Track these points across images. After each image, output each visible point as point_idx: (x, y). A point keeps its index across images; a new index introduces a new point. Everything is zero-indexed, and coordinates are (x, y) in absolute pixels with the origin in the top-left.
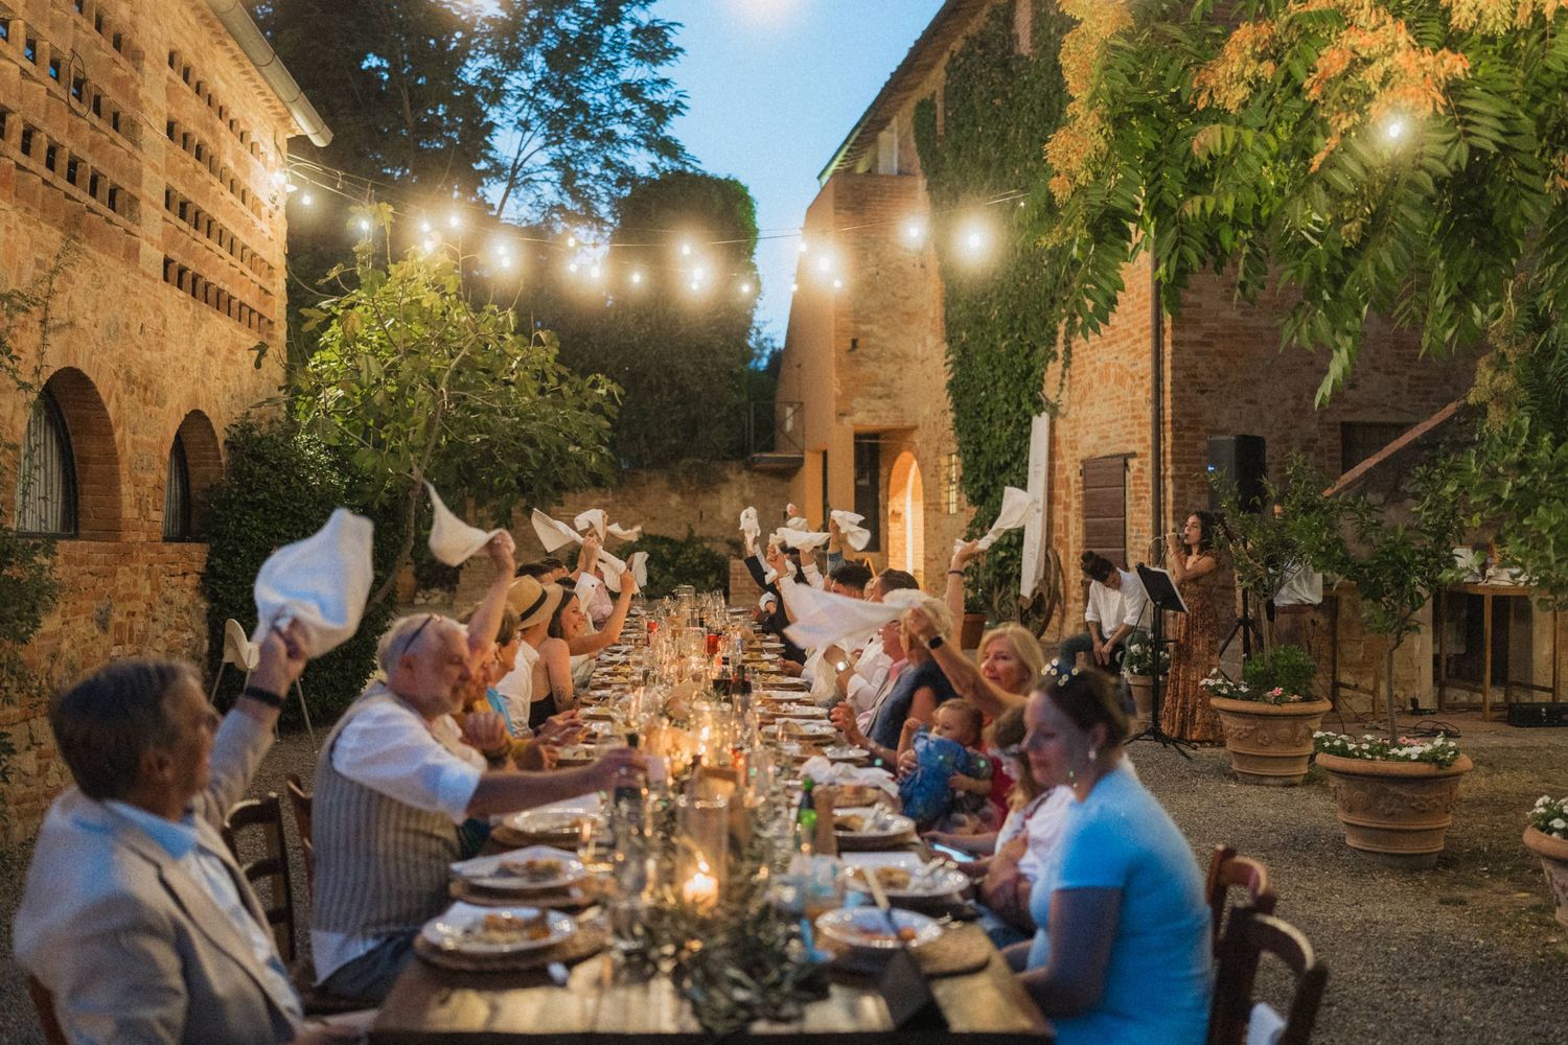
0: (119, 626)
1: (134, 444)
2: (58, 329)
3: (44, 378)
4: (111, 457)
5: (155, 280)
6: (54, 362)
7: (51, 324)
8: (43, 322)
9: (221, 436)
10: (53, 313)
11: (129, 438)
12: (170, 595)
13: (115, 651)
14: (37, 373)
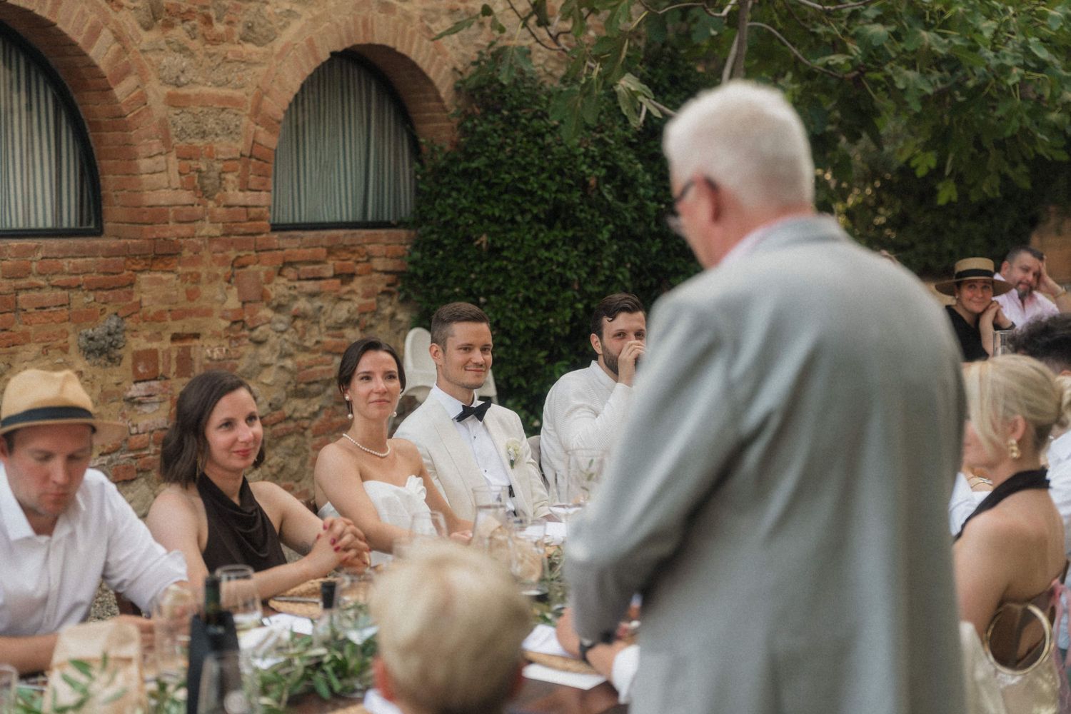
0: (148, 355)
1: (179, 101)
11: (157, 92)
12: (302, 304)
13: (138, 390)
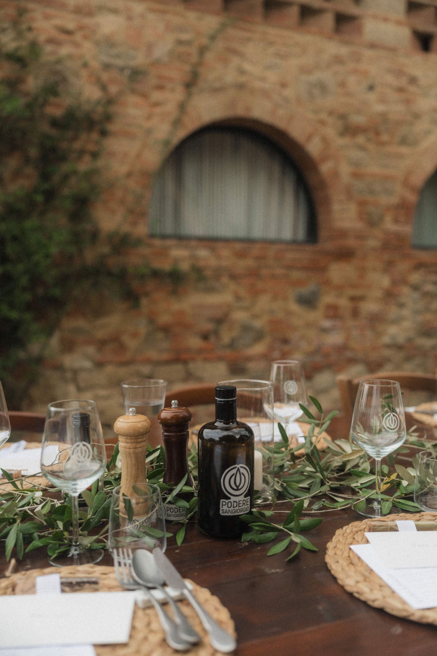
0: (333, 307)
1: (358, 175)
2: (216, 90)
6: (209, 114)
7: (205, 85)
8: (190, 85)
12: (430, 287)
13: (328, 323)
14: (177, 123)
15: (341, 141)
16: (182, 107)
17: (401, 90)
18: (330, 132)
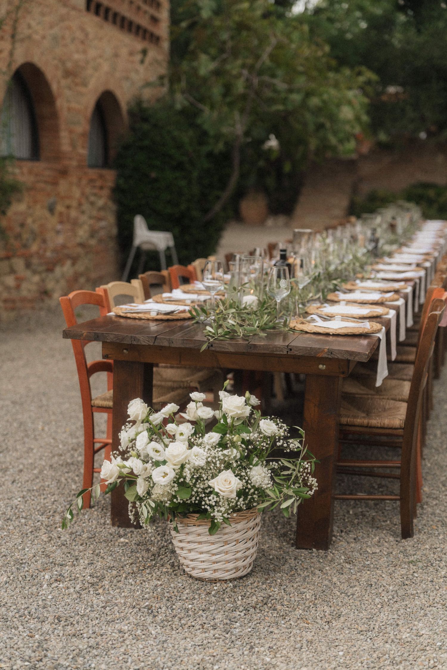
0: (61, 214)
1: (69, 109)
2: (22, 40)
3: (15, 67)
4: (54, 115)
5: (80, 11)
6: (20, 59)
7: (18, 37)
8: (13, 36)
9: (124, 107)
10: (19, 30)
11: (65, 105)
12: (92, 198)
13: (59, 227)
14: (9, 65)
15: (64, 82)
16: (11, 54)
17: (82, 42)
18: (60, 73)
